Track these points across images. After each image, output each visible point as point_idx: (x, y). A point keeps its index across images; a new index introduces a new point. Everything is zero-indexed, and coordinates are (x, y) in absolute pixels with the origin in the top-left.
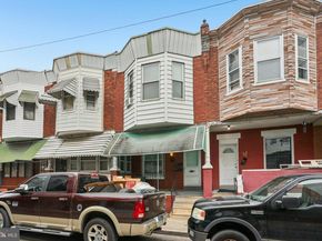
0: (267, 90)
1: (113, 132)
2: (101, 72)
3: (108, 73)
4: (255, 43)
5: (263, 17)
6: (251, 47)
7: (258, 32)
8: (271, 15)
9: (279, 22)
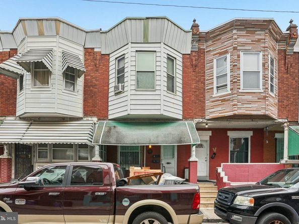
0: (249, 97)
1: (95, 119)
2: (82, 49)
3: (88, 52)
4: (241, 54)
5: (248, 32)
6: (239, 56)
7: (244, 44)
8: (253, 33)
9: (259, 40)
